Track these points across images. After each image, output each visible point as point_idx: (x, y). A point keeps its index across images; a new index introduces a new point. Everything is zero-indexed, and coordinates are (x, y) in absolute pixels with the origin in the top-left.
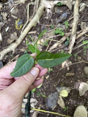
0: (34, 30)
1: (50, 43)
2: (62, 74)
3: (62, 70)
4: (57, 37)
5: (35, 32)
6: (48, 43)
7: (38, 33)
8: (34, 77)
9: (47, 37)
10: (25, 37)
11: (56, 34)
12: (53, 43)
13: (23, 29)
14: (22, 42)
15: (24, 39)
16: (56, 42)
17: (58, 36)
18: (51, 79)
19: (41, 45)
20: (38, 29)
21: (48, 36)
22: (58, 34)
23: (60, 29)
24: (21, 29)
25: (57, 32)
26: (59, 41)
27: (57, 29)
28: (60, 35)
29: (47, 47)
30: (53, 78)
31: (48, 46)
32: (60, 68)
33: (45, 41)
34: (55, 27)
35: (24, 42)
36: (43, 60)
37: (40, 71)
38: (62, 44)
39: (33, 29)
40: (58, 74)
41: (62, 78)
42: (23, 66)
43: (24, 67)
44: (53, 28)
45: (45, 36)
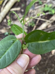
0: (17, 7)
1: (37, 22)
2: (52, 63)
3: (52, 57)
4: (46, 16)
5: (18, 9)
6: (35, 23)
7: (23, 11)
8: (22, 68)
9: (34, 16)
10: (7, 15)
11: (45, 12)
12: (41, 23)
13: (4, 4)
14: (2, 21)
15: (5, 17)
16: (44, 22)
17: (47, 13)
18: (38, 69)
19: (26, 25)
20: (23, 5)
21: (35, 13)
22: (47, 11)
23: (50, 5)
24: (1, 5)
25: (46, 9)
26: (48, 21)
27: (46, 5)
28: (49, 13)
29: (33, 27)
30: (40, 67)
31: (35, 27)
32: (49, 55)
33: (31, 20)
34: (43, 3)
35: (5, 21)
36: (34, 43)
37: (31, 59)
38: (52, 24)
39: (17, 4)
40: (47, 62)
41: (51, 67)
42: (6, 53)
43: (8, 54)
44: (41, 5)
45: (30, 14)
